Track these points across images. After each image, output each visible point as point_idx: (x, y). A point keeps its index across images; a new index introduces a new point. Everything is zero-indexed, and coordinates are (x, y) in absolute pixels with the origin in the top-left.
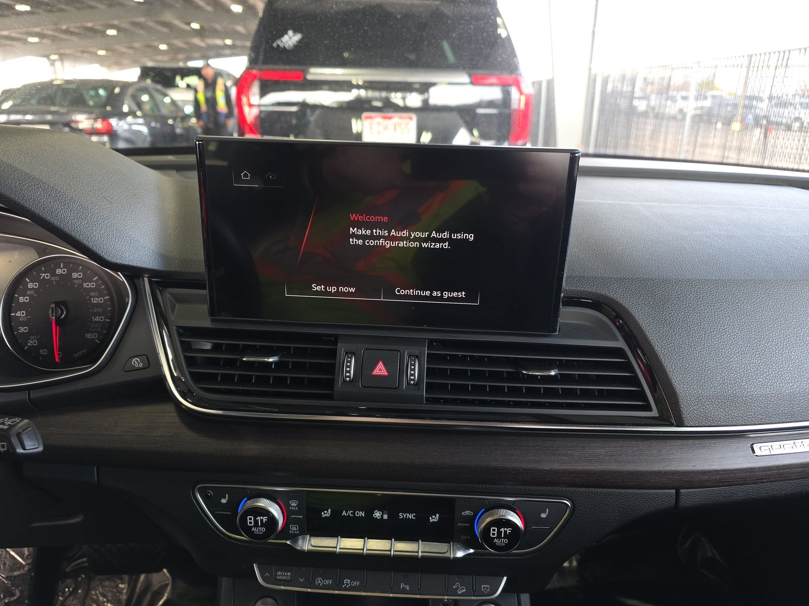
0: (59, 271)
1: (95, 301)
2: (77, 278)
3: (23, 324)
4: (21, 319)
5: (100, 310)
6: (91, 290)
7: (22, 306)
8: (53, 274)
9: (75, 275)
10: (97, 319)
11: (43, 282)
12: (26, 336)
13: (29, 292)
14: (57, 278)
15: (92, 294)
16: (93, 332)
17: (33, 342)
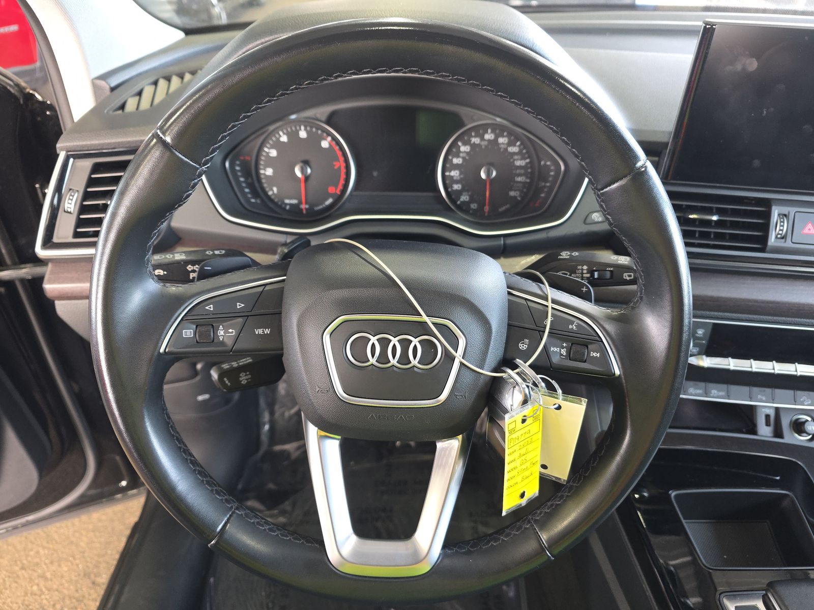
0: (487, 137)
1: (518, 163)
2: (503, 144)
3: (457, 182)
4: (455, 178)
5: (522, 171)
6: (514, 154)
7: (456, 167)
8: (482, 139)
9: (501, 140)
10: (519, 179)
11: (474, 146)
12: (459, 193)
13: (461, 155)
14: (486, 143)
15: (516, 157)
16: (515, 190)
17: (464, 198)
